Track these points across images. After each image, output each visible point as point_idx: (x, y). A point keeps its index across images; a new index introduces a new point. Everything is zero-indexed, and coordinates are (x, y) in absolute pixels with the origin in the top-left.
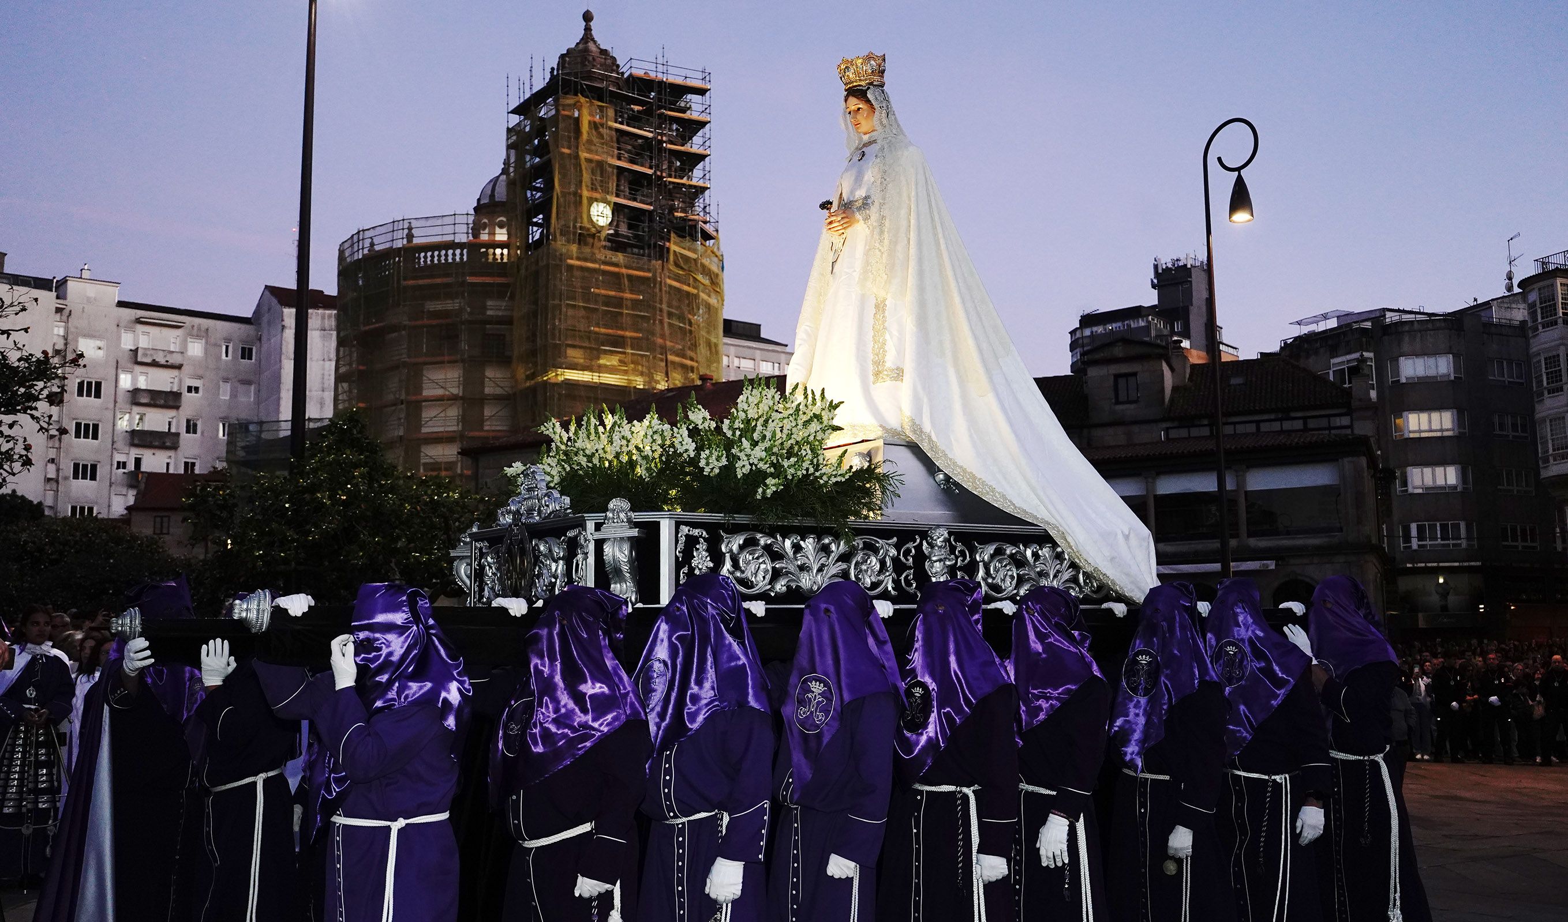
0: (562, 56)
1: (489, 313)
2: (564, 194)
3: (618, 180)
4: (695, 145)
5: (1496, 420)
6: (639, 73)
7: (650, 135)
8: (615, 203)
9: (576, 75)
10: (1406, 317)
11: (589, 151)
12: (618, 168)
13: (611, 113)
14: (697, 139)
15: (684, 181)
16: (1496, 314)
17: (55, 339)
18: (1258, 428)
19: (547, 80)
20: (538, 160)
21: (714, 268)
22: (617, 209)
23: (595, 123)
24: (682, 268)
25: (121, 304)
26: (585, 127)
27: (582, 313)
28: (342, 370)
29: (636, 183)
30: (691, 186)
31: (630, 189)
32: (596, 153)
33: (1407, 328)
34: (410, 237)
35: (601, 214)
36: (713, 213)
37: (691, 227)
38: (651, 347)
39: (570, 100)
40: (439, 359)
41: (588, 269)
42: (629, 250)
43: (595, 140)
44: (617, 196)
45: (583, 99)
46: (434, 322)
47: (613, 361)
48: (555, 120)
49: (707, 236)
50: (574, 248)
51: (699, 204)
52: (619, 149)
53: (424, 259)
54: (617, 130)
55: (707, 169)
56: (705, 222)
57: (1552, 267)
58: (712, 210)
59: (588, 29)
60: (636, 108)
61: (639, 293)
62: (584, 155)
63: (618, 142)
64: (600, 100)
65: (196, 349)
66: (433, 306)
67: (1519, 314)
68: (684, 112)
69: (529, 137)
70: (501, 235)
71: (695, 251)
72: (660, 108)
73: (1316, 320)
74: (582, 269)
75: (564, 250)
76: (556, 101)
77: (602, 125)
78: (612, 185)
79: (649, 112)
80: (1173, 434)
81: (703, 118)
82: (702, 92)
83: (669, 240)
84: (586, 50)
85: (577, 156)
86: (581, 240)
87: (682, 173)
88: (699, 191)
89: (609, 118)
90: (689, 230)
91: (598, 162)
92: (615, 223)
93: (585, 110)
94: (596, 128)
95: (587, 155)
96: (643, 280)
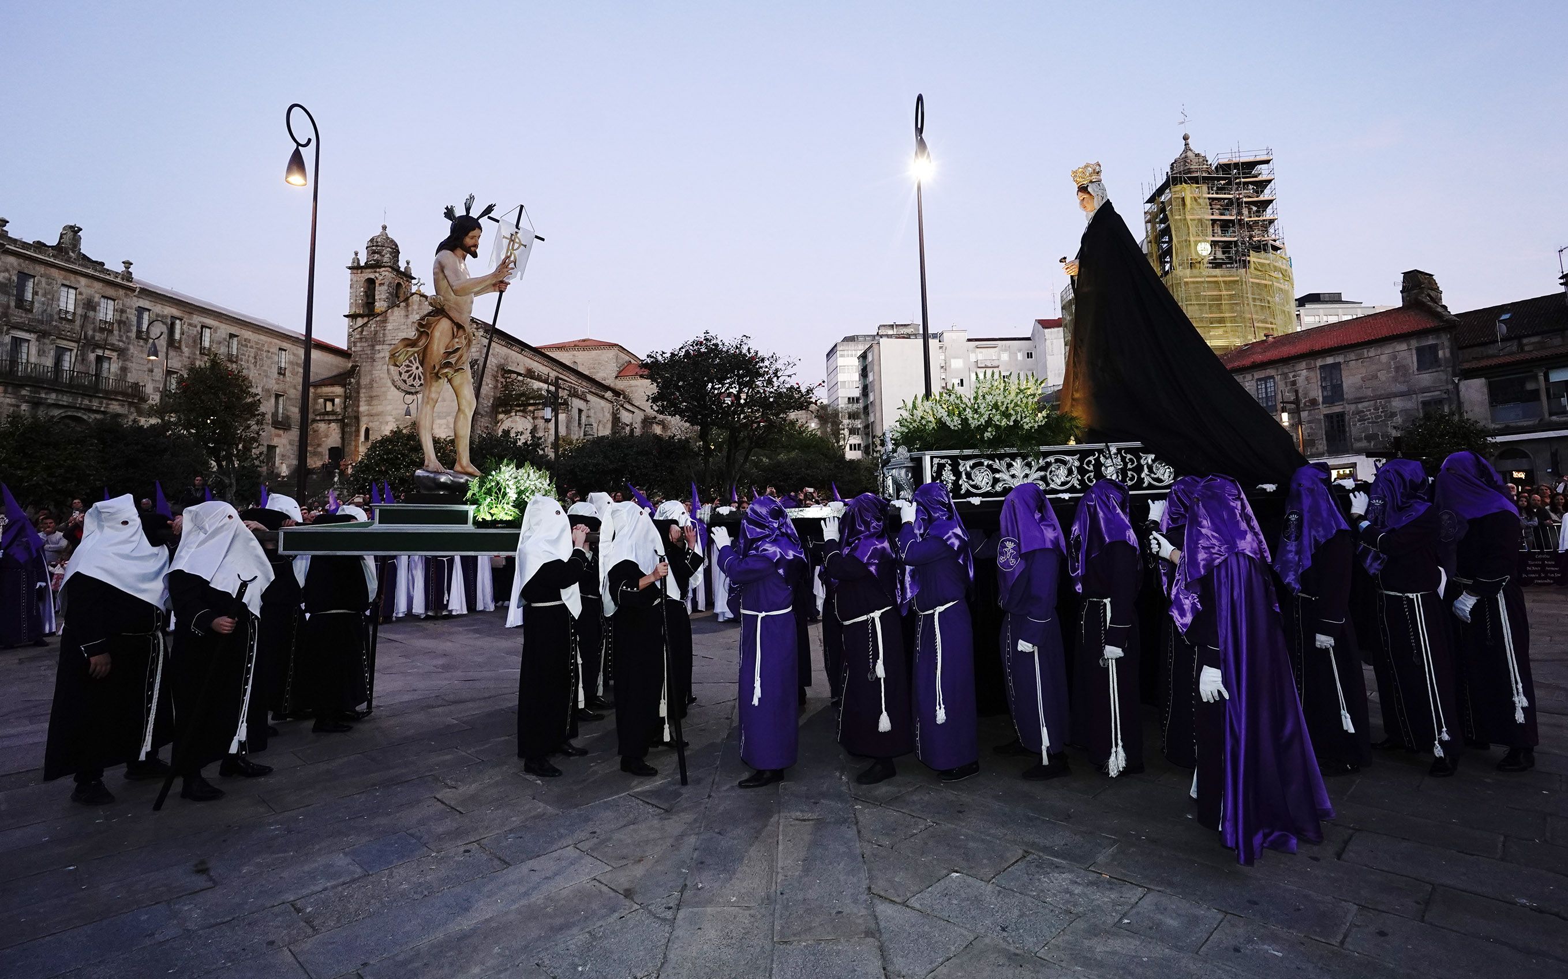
0: (1172, 164)
2: (1179, 242)
3: (1213, 227)
4: (1265, 196)
6: (1224, 161)
7: (1233, 196)
8: (1212, 241)
9: (1180, 173)
11: (1193, 214)
12: (1212, 220)
13: (1205, 189)
14: (1267, 191)
15: (1261, 218)
17: (940, 361)
19: (1164, 180)
20: (1163, 225)
21: (1284, 267)
22: (1214, 244)
23: (1195, 198)
24: (1260, 270)
25: (969, 340)
26: (1188, 201)
27: (1197, 307)
29: (1225, 225)
30: (1264, 220)
31: (1222, 231)
32: (1198, 214)
35: (1204, 249)
36: (1281, 234)
37: (1264, 245)
38: (1244, 320)
39: (1179, 187)
41: (1197, 282)
42: (1224, 266)
43: (1196, 207)
44: (1213, 236)
45: (1187, 186)
47: (1220, 332)
48: (1170, 201)
49: (1276, 248)
50: (1188, 271)
51: (1271, 230)
52: (1211, 209)
54: (1209, 199)
55: (1275, 207)
56: (1275, 241)
58: (1280, 232)
59: (1186, 144)
60: (1223, 182)
61: (1233, 289)
62: (1189, 217)
63: (1211, 205)
64: (1197, 183)
65: (1005, 357)
68: (1256, 177)
69: (1157, 215)
71: (1268, 259)
72: (1236, 178)
74: (1193, 282)
75: (1183, 274)
76: (1170, 189)
77: (1199, 198)
78: (1210, 231)
79: (1229, 183)
81: (1269, 178)
82: (1267, 162)
83: (1249, 256)
84: (1186, 157)
85: (1185, 219)
86: (1192, 265)
87: (1258, 213)
88: (1271, 222)
89: (1204, 192)
90: (1260, 247)
91: (1199, 219)
92: (1213, 252)
93: (1188, 191)
94: (1196, 200)
95: (1191, 217)
96: (1234, 282)
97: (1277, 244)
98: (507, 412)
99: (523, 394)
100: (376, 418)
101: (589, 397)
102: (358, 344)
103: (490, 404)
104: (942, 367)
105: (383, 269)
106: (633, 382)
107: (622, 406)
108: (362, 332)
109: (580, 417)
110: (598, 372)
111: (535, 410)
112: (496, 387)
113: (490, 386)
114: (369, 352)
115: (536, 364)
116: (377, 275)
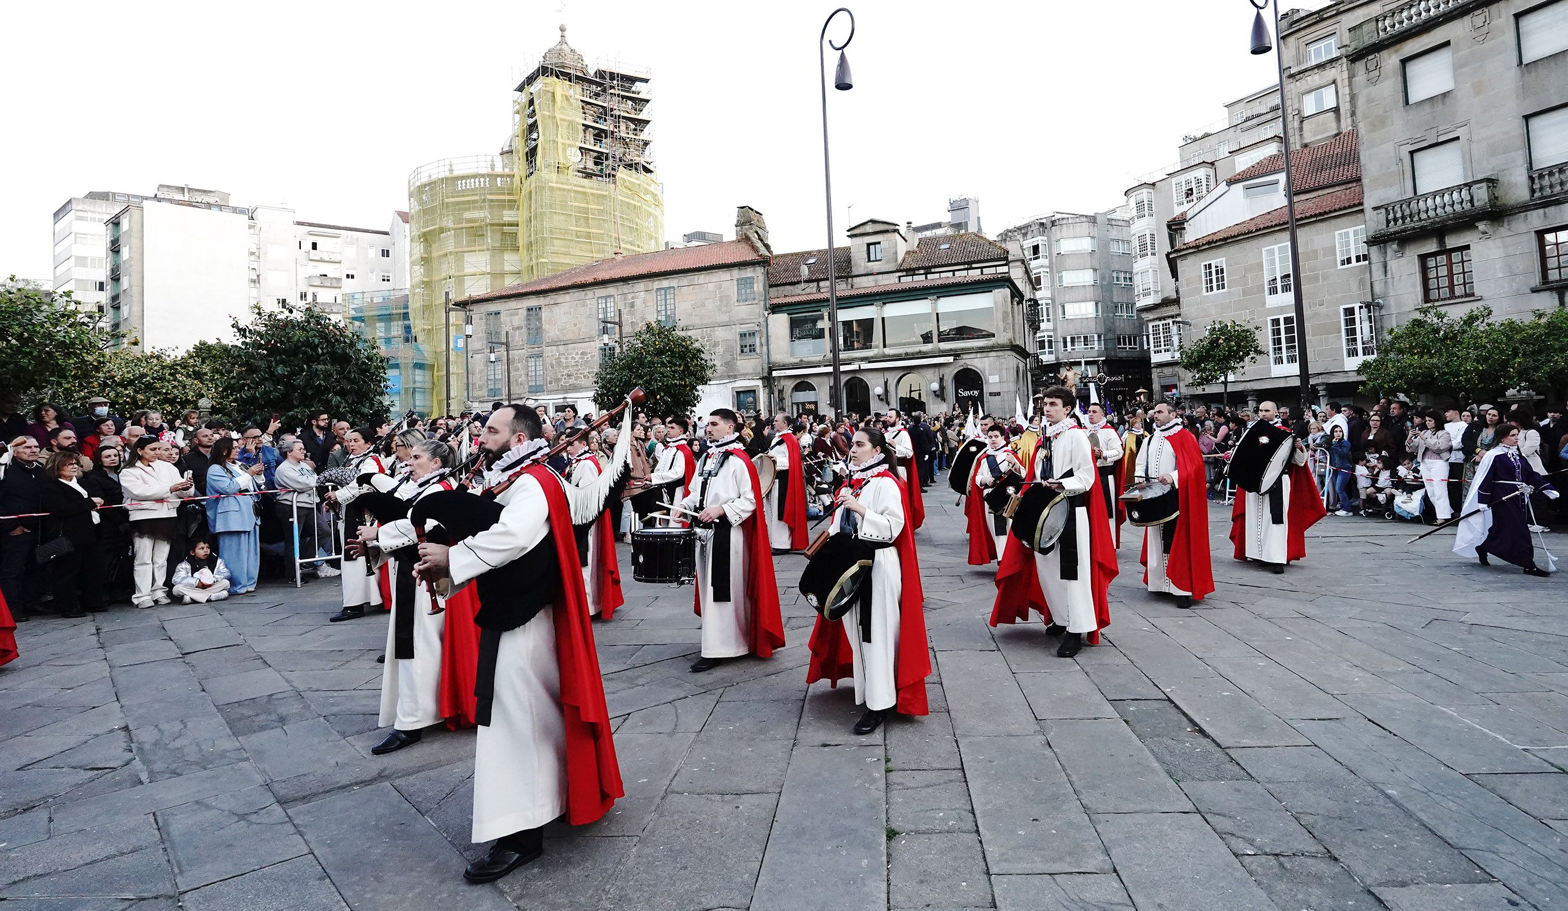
0: (546, 51)
1: (505, 219)
2: (546, 142)
3: (585, 132)
4: (643, 115)
7: (605, 104)
8: (583, 148)
9: (552, 64)
11: (562, 113)
12: (584, 125)
13: (579, 89)
14: (645, 110)
15: (638, 137)
19: (535, 68)
20: (531, 119)
21: (656, 191)
22: (584, 151)
23: (566, 96)
24: (629, 189)
25: (298, 224)
26: (558, 98)
27: (563, 217)
29: (598, 134)
30: (641, 140)
31: (593, 138)
32: (568, 115)
33: (1064, 222)
34: (451, 170)
35: (574, 155)
36: (655, 158)
37: (637, 164)
38: (610, 238)
39: (549, 81)
40: (473, 248)
41: (564, 190)
42: (594, 177)
43: (567, 106)
44: (584, 142)
45: (557, 81)
46: (468, 225)
48: (540, 94)
49: (647, 170)
50: (554, 176)
51: (647, 152)
52: (585, 113)
53: (460, 185)
54: (582, 101)
55: (652, 128)
56: (648, 163)
59: (562, 36)
60: (596, 87)
61: (601, 204)
62: (558, 116)
63: (583, 108)
64: (570, 80)
65: (351, 251)
66: (467, 215)
68: (635, 93)
69: (525, 107)
71: (639, 180)
72: (614, 88)
74: (561, 190)
75: (547, 177)
76: (540, 81)
77: (571, 97)
78: (580, 135)
79: (604, 91)
81: (647, 98)
82: (645, 79)
83: (619, 171)
84: (560, 49)
85: (554, 118)
86: (559, 170)
87: (635, 131)
88: (646, 144)
89: (576, 92)
91: (569, 121)
92: (584, 161)
93: (560, 87)
94: (568, 99)
95: (561, 116)
96: (604, 197)
97: (650, 167)
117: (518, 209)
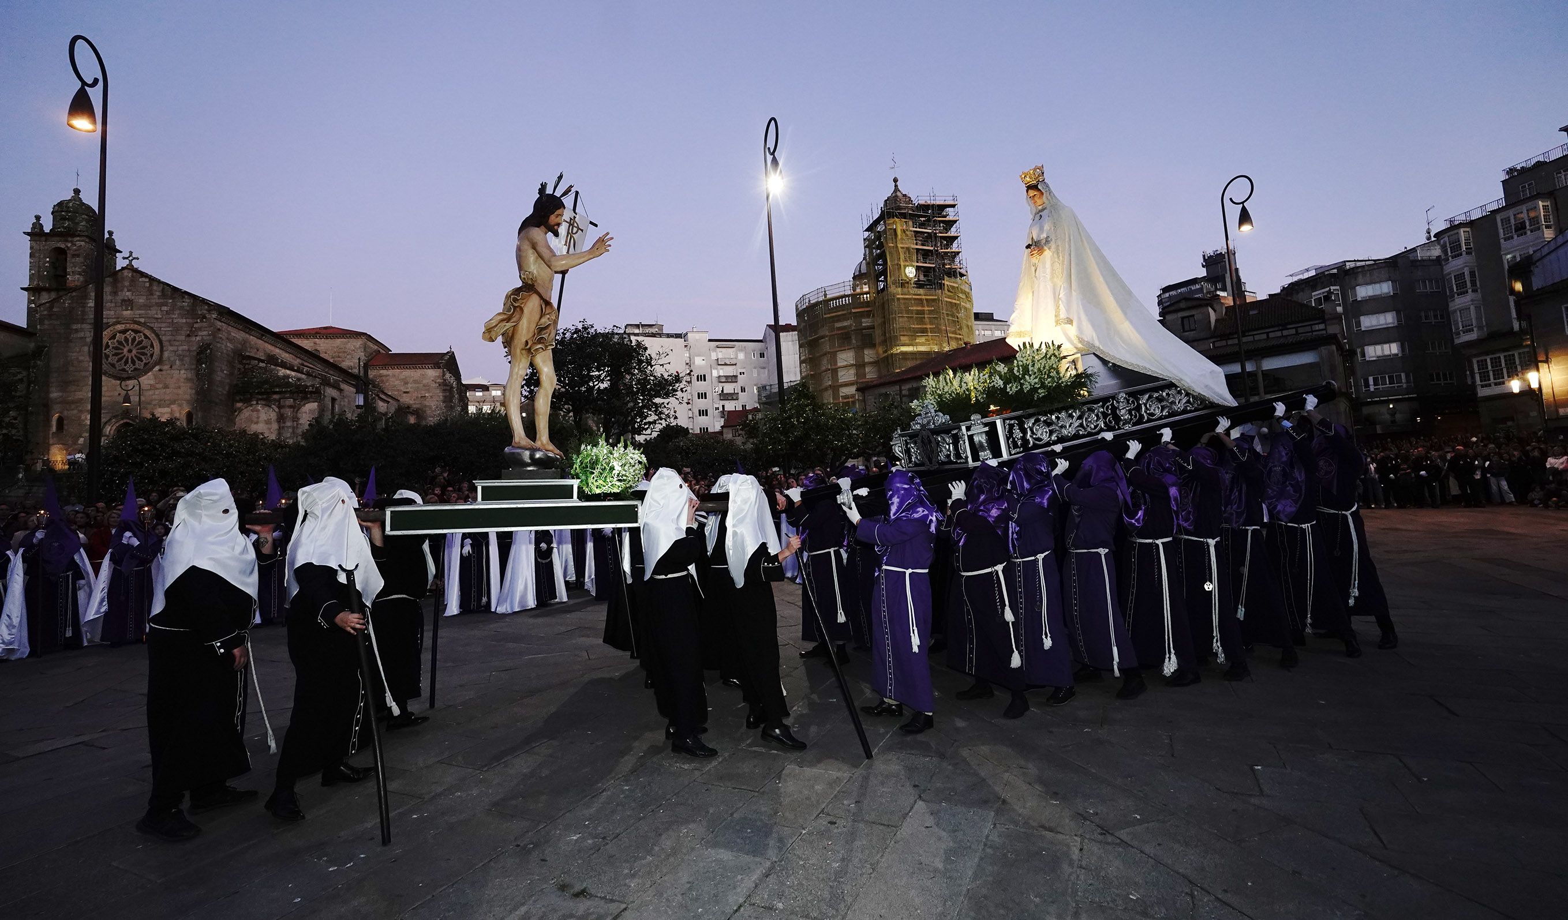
0: (886, 201)
1: (863, 325)
2: (893, 265)
3: (917, 255)
4: (952, 232)
5: (1423, 314)
6: (922, 202)
7: (930, 231)
8: (917, 266)
9: (892, 209)
10: (1359, 264)
11: (902, 243)
12: (917, 249)
13: (911, 223)
14: (953, 229)
15: (949, 250)
16: (1420, 255)
17: (686, 359)
18: (1268, 336)
19: (879, 213)
20: (879, 251)
21: (967, 290)
22: (918, 268)
23: (904, 229)
24: (951, 292)
25: (710, 340)
26: (899, 232)
27: (906, 319)
28: (802, 358)
29: (926, 254)
30: (952, 252)
31: (923, 258)
32: (906, 244)
33: (1360, 270)
34: (825, 295)
35: (910, 272)
36: (964, 264)
37: (953, 272)
38: (939, 331)
39: (891, 221)
40: (843, 348)
41: (907, 298)
42: (925, 287)
43: (905, 237)
44: (917, 262)
45: (897, 220)
46: (839, 332)
47: (922, 340)
48: (885, 231)
49: (962, 275)
50: (899, 289)
51: (957, 260)
52: (916, 240)
53: (832, 304)
54: (914, 231)
55: (959, 242)
57: (1456, 223)
58: (964, 262)
59: (896, 186)
60: (922, 219)
61: (932, 306)
62: (900, 245)
63: (915, 237)
64: (905, 218)
65: (741, 356)
66: (838, 325)
67: (1436, 252)
68: (946, 217)
69: (874, 242)
70: (866, 289)
71: (956, 283)
72: (934, 217)
73: (1302, 272)
74: (904, 299)
75: (895, 292)
76: (885, 222)
77: (907, 230)
78: (915, 258)
79: (929, 220)
80: (1217, 344)
81: (955, 219)
82: (953, 206)
84: (896, 196)
85: (897, 247)
86: (902, 285)
87: (947, 246)
88: (957, 253)
89: (910, 226)
90: (953, 274)
91: (907, 248)
92: (917, 275)
93: (898, 224)
94: (905, 232)
95: (901, 245)
96: (933, 300)
97: (962, 271)
98: (247, 401)
99: (266, 382)
100: (73, 406)
101: (343, 386)
102: (46, 322)
103: (225, 392)
104: (687, 364)
105: (78, 238)
106: (384, 372)
107: (378, 396)
108: (51, 308)
109: (333, 406)
110: (343, 361)
111: (280, 399)
112: (231, 374)
113: (225, 372)
114: (63, 331)
115: (278, 351)
116: (69, 245)
117: (873, 316)
